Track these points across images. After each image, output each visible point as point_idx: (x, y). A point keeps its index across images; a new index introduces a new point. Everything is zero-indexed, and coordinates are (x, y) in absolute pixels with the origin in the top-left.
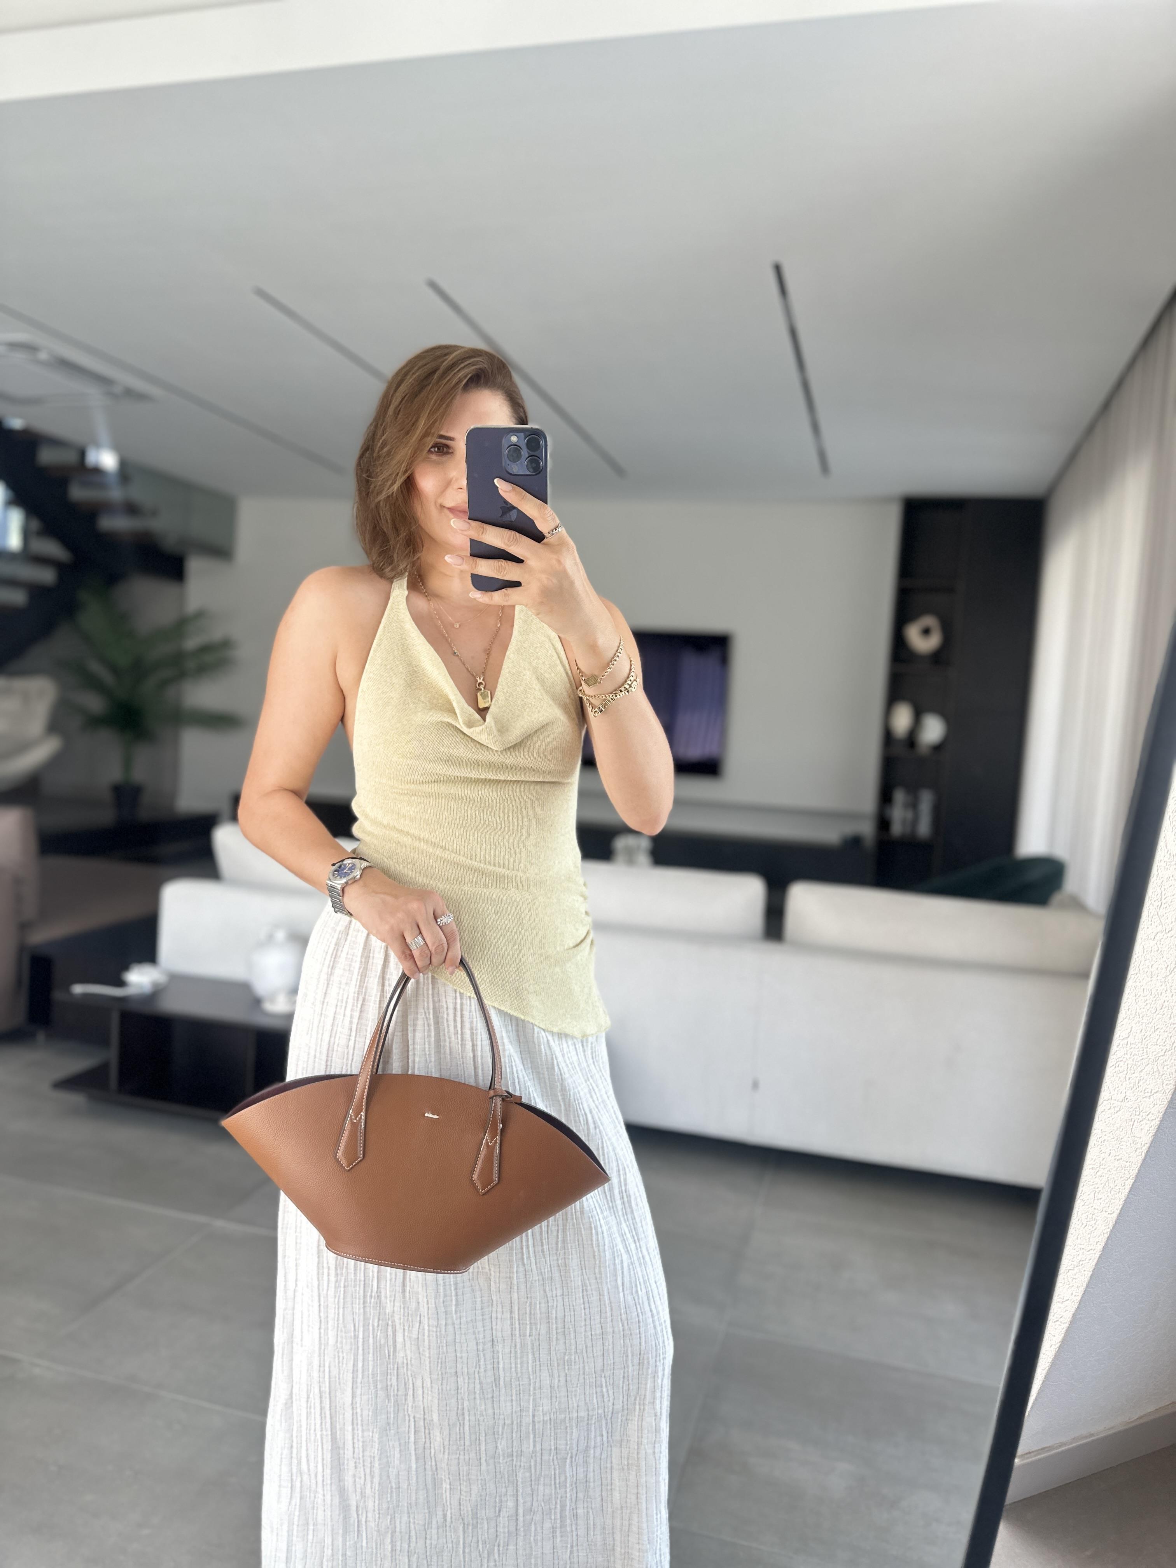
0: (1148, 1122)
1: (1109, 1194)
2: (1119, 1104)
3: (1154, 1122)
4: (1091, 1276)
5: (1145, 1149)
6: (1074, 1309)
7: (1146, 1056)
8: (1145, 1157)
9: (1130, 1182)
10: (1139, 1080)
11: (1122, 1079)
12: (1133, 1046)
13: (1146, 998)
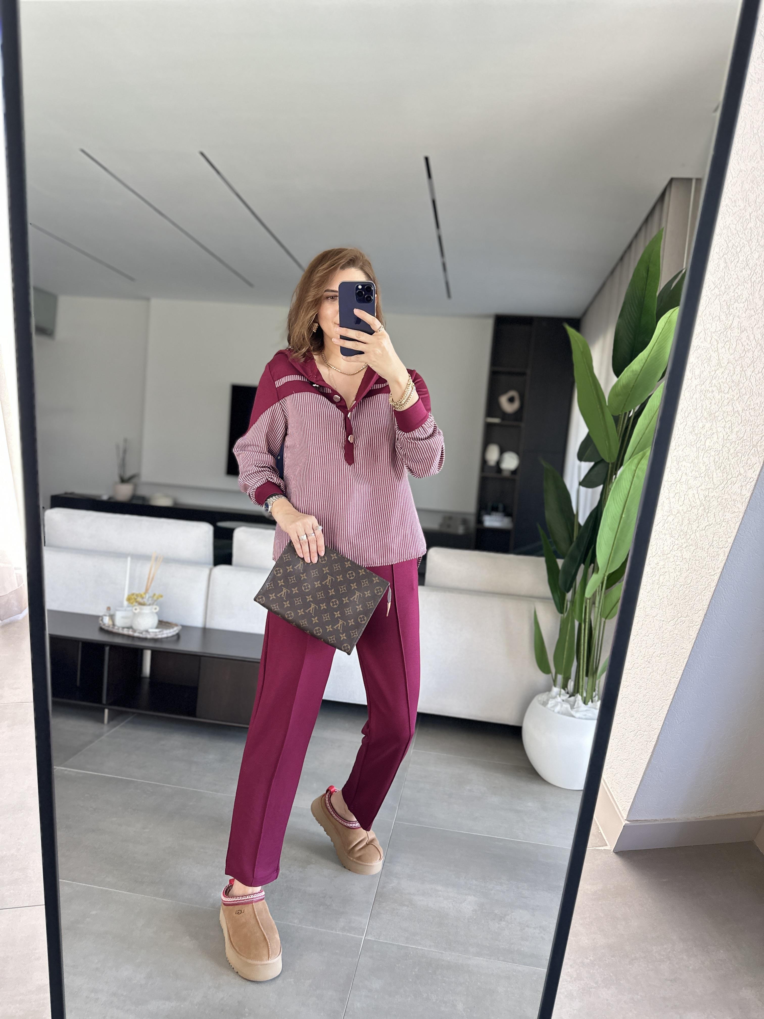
0: (696, 626)
1: (677, 668)
2: (684, 619)
3: (698, 626)
4: (667, 713)
5: (694, 641)
6: (658, 733)
7: (697, 592)
8: (694, 645)
9: (686, 660)
10: (694, 605)
11: (687, 605)
12: (692, 587)
13: (698, 561)
